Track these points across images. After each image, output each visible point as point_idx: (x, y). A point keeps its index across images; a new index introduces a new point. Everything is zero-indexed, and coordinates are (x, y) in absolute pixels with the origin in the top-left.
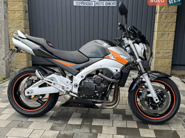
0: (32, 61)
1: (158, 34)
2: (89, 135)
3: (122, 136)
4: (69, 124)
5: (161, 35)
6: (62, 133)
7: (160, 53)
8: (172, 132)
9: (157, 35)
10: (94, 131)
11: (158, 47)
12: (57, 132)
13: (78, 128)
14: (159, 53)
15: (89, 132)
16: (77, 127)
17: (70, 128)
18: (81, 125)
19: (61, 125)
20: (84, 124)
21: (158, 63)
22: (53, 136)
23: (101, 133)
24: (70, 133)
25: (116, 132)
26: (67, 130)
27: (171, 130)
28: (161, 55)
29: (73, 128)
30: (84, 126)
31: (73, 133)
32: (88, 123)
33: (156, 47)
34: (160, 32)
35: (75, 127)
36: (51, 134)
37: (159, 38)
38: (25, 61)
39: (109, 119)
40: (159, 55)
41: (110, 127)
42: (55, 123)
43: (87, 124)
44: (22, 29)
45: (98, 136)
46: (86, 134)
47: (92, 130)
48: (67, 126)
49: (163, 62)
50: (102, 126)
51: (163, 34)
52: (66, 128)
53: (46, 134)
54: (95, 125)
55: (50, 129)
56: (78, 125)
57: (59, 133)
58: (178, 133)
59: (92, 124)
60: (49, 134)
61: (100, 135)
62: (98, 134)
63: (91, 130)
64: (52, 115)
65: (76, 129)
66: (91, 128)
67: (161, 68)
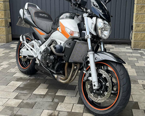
0: (12, 35)
1: (138, 6)
2: (50, 104)
3: (82, 105)
4: (34, 94)
5: (141, 8)
6: (25, 102)
7: (140, 27)
8: (133, 102)
9: (137, 8)
10: (56, 100)
11: (137, 20)
12: (21, 101)
13: (41, 98)
14: (138, 26)
15: (52, 101)
16: (41, 96)
17: (34, 97)
18: (45, 95)
19: (26, 95)
20: (48, 94)
21: (138, 37)
22: (15, 104)
23: (63, 102)
24: (33, 102)
25: (77, 102)
26: (30, 99)
27: (133, 101)
28: (141, 28)
29: (37, 97)
30: (47, 96)
31: (35, 102)
32: (53, 94)
33: (135, 20)
34: (139, 5)
35: (39, 97)
36: (15, 102)
37: (139, 11)
38: (4, 34)
39: (74, 90)
40: (138, 29)
41: (73, 97)
42: (20, 93)
43: (51, 94)
44: (1, 2)
45: (58, 105)
46: (48, 103)
47: (55, 99)
48: (32, 96)
49: (143, 36)
50: (66, 96)
51: (143, 6)
52: (30, 98)
53: (9, 102)
54: (59, 95)
55: (14, 98)
56: (43, 95)
57: (22, 102)
58: (139, 104)
59: (56, 95)
60: (12, 102)
61: (61, 104)
62: (59, 103)
63: (53, 99)
64: (19, 86)
65: (40, 98)
66: (54, 98)
67: (141, 42)
